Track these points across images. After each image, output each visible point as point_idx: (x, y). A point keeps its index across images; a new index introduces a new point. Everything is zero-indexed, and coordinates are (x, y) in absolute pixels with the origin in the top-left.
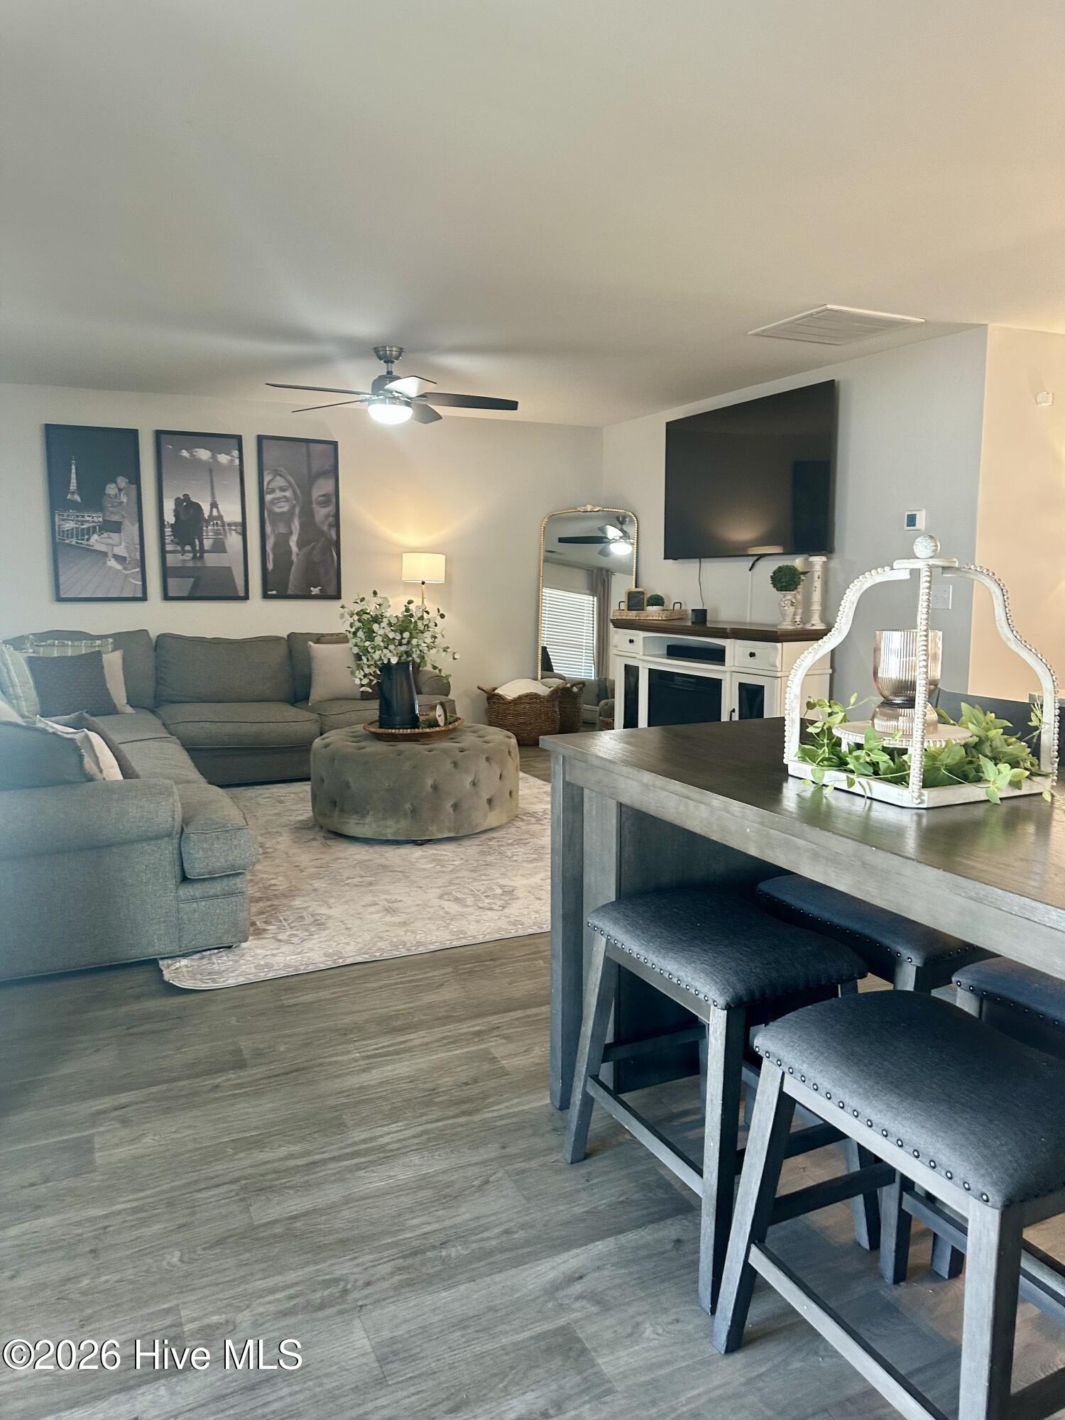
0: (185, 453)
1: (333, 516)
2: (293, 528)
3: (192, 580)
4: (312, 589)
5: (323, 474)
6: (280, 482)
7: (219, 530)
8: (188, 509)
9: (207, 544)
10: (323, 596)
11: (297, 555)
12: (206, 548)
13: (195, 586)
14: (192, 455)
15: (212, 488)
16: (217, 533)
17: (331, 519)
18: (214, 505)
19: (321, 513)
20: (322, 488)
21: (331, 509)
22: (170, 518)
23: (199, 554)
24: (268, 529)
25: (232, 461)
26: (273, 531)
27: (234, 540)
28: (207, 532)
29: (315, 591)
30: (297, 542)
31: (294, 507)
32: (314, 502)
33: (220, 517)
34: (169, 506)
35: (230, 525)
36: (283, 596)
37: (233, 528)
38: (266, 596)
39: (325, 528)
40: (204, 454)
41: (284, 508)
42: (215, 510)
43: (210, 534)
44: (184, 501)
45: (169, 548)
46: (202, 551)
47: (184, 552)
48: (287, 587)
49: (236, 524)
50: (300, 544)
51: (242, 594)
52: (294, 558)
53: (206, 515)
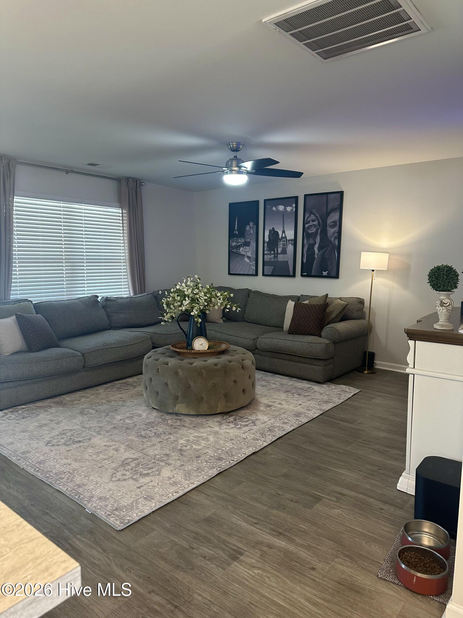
0: (274, 209)
1: (337, 233)
2: (317, 241)
3: (274, 266)
4: (323, 272)
5: (333, 210)
6: (313, 217)
7: (285, 243)
8: (274, 234)
9: (280, 250)
10: (328, 277)
11: (317, 254)
12: (279, 252)
13: (274, 270)
14: (277, 209)
15: (283, 224)
16: (284, 245)
17: (336, 234)
18: (284, 232)
19: (331, 231)
21: (336, 229)
22: (267, 239)
23: (276, 255)
24: (305, 242)
25: (292, 209)
26: (307, 242)
27: (290, 248)
28: (280, 244)
29: (325, 273)
30: (318, 248)
31: (318, 229)
32: (328, 226)
33: (286, 237)
34: (267, 233)
35: (289, 241)
37: (290, 242)
38: (302, 275)
39: (332, 239)
40: (281, 208)
41: (313, 230)
42: (284, 234)
43: (281, 245)
44: (272, 231)
45: (266, 252)
46: (278, 254)
47: (271, 254)
48: (312, 271)
49: (291, 240)
50: (320, 249)
51: (291, 274)
52: (316, 256)
53: (280, 237)
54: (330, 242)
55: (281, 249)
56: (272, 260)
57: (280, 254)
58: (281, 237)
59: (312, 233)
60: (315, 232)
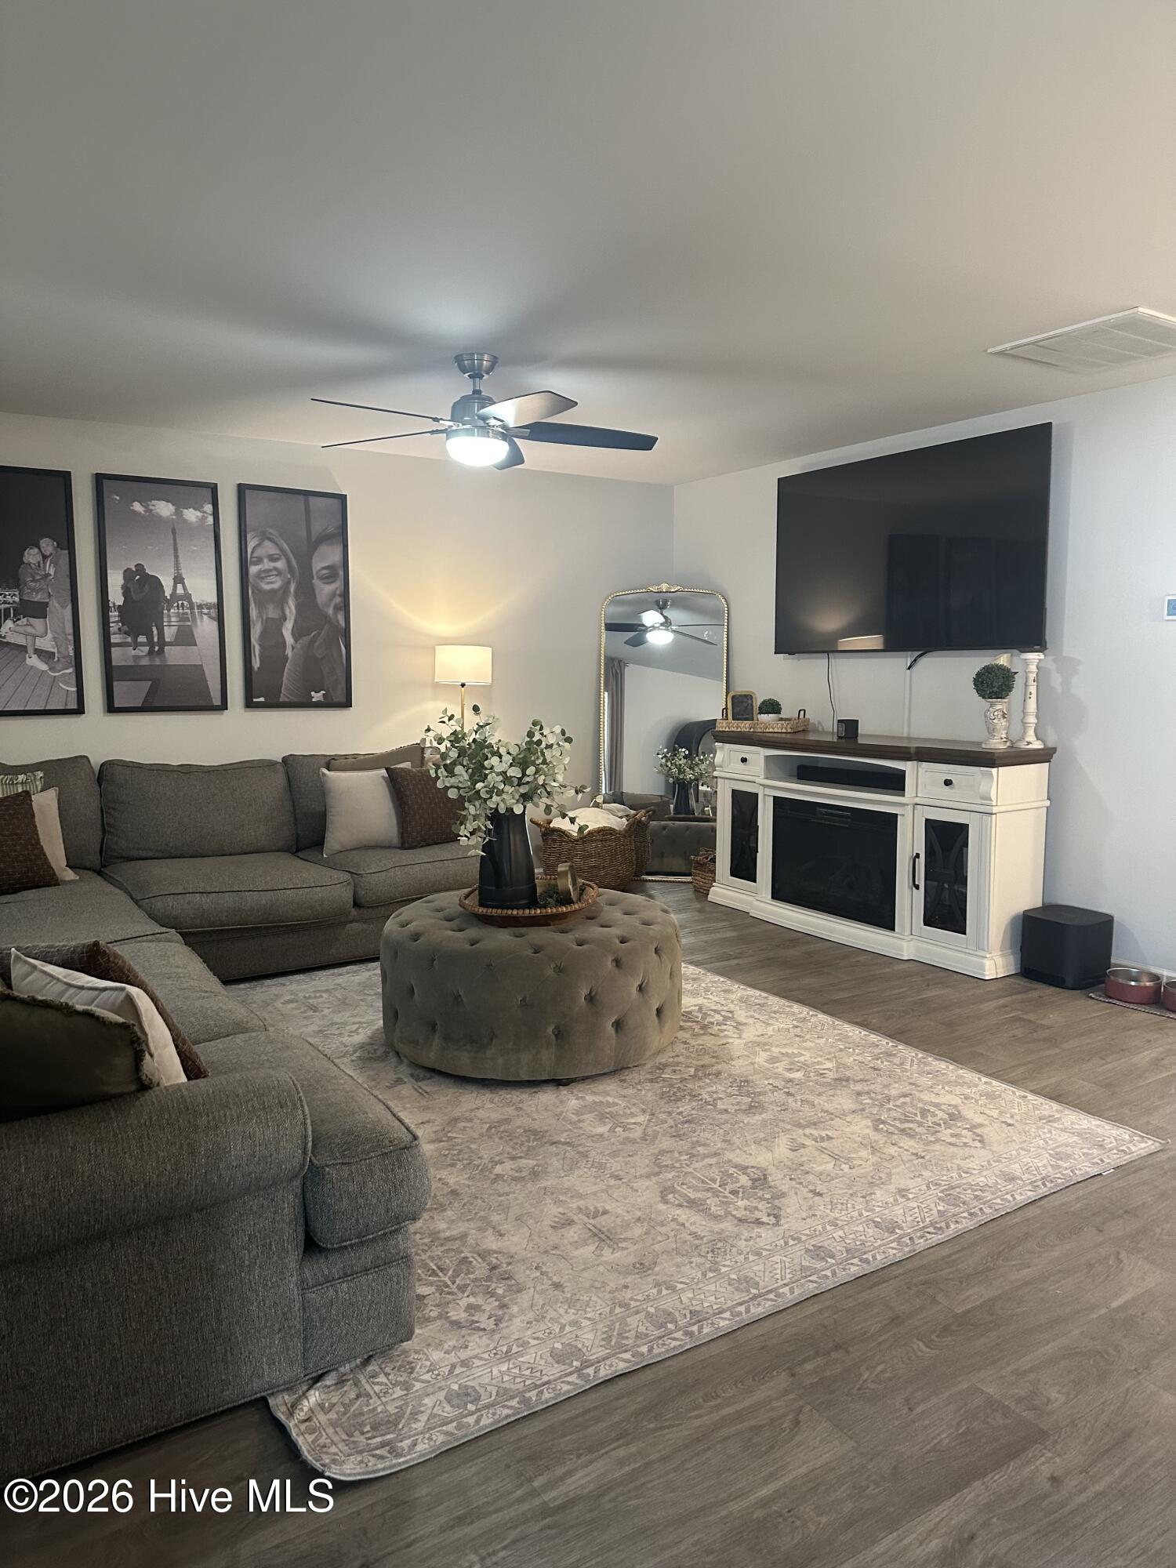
0: (137, 507)
1: (340, 595)
2: (287, 612)
3: (150, 682)
4: (313, 693)
5: (325, 538)
6: (269, 548)
7: (186, 614)
8: (141, 584)
9: (169, 633)
10: (327, 704)
11: (293, 648)
12: (167, 640)
13: (151, 693)
14: (148, 510)
15: (176, 557)
16: (183, 618)
17: (338, 600)
18: (178, 579)
20: (326, 557)
21: (337, 585)
22: (116, 597)
23: (157, 648)
24: (254, 612)
25: (204, 518)
26: (260, 615)
27: (206, 628)
28: (169, 616)
29: (317, 697)
30: (292, 630)
31: (289, 582)
32: (315, 577)
33: (187, 596)
34: (116, 581)
35: (200, 607)
36: (274, 703)
37: (205, 611)
38: (249, 704)
39: (330, 611)
40: (164, 509)
41: (275, 584)
42: (179, 586)
43: (173, 619)
44: (137, 572)
45: (115, 639)
46: (162, 643)
47: (136, 645)
48: (280, 692)
49: (209, 606)
50: (297, 634)
51: (217, 702)
52: (289, 652)
53: (168, 594)
54: (326, 616)
55: (174, 629)
56: (145, 662)
57: (170, 644)
58: (171, 595)
59: (273, 591)
60: (281, 588)
